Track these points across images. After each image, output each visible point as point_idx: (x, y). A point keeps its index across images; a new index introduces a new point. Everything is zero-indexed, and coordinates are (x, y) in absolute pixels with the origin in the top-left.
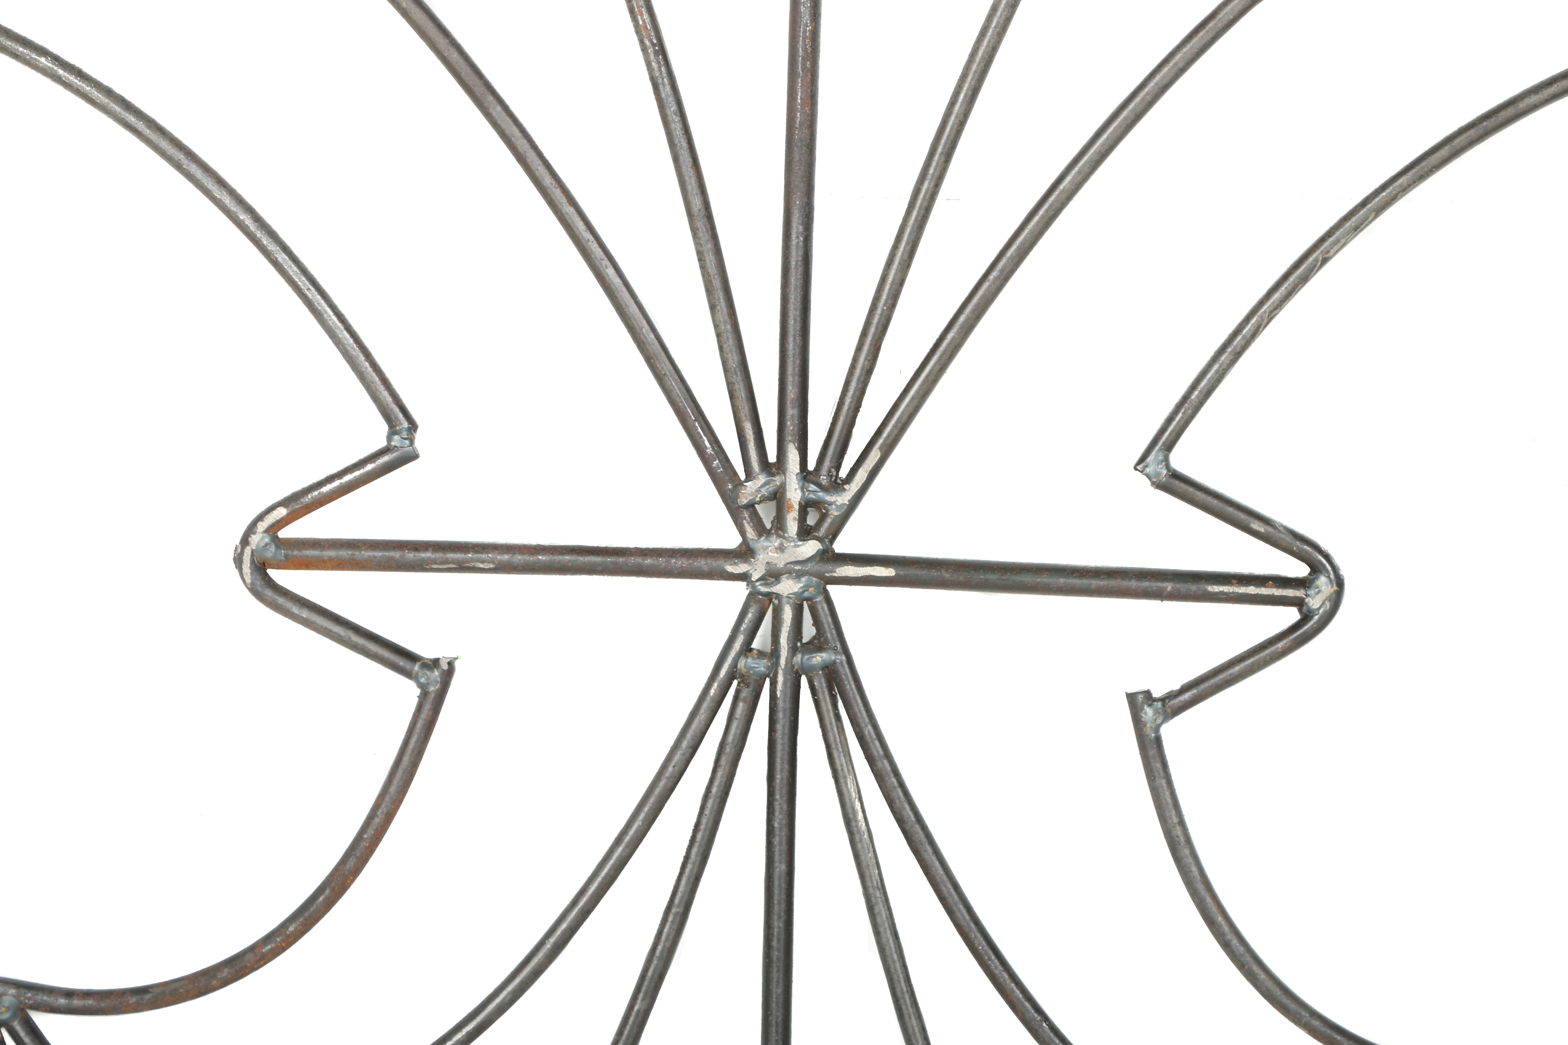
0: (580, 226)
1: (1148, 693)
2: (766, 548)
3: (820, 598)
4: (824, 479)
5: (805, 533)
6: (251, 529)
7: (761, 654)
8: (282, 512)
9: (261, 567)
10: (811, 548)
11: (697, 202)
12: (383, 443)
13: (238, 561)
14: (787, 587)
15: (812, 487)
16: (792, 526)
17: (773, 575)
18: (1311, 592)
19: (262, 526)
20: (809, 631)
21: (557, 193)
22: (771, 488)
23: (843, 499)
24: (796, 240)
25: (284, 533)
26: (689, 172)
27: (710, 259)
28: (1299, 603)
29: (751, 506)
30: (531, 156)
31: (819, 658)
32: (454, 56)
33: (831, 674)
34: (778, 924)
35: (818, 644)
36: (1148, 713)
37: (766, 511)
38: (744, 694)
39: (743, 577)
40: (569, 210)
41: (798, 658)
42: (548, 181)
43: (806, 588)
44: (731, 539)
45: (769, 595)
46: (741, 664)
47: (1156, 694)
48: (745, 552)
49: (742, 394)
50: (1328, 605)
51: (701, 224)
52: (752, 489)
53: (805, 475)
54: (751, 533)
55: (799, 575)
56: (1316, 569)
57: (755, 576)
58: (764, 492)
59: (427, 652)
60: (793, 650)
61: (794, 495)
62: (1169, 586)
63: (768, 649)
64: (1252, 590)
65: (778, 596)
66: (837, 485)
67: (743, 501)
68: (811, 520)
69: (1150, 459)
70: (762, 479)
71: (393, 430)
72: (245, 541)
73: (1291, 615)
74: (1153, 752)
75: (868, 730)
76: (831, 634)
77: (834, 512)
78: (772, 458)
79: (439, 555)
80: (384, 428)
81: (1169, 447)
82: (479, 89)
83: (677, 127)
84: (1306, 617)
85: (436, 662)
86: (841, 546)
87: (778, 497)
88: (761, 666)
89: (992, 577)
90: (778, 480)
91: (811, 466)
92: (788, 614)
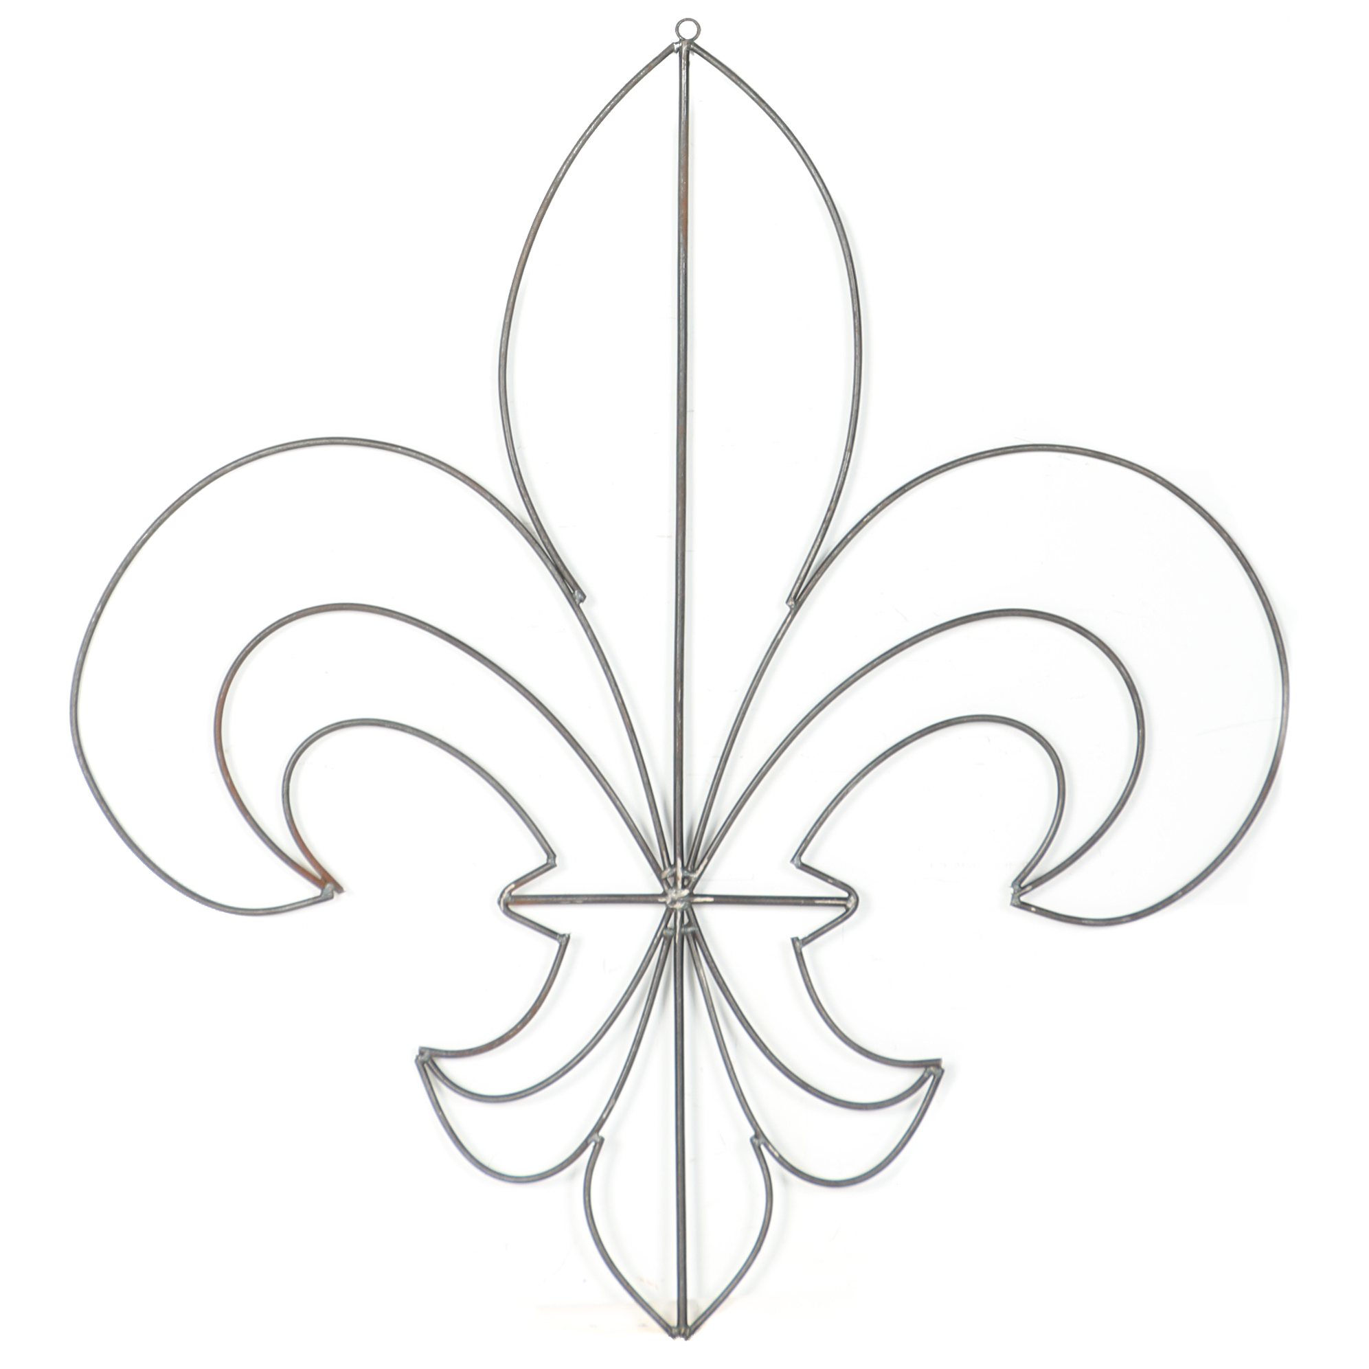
0: (608, 788)
1: (797, 939)
2: (671, 893)
3: (689, 910)
4: (689, 869)
5: (684, 887)
6: (503, 892)
7: (671, 929)
8: (513, 886)
9: (506, 905)
10: (686, 892)
11: (645, 779)
12: (545, 862)
13: (499, 902)
14: (679, 906)
15: (686, 872)
16: (680, 885)
17: (674, 902)
18: (849, 902)
19: (507, 891)
20: (686, 920)
21: (600, 778)
22: (672, 873)
23: (695, 876)
24: (678, 791)
25: (513, 893)
26: (643, 770)
27: (650, 797)
28: (845, 906)
29: (666, 879)
30: (592, 766)
31: (690, 929)
32: (567, 735)
33: (694, 935)
34: (679, 1020)
35: (689, 924)
36: (798, 944)
37: (671, 881)
38: (666, 942)
39: (665, 903)
40: (604, 783)
41: (683, 929)
42: (597, 773)
43: (685, 905)
44: (660, 890)
45: (673, 909)
46: (664, 932)
47: (800, 938)
48: (664, 894)
49: (662, 842)
50: (854, 906)
51: (647, 786)
52: (667, 872)
53: (683, 868)
54: (666, 888)
55: (682, 902)
56: (850, 895)
57: (668, 902)
58: (670, 874)
59: (561, 931)
60: (681, 927)
61: (680, 875)
62: (803, 902)
63: (673, 926)
64: (829, 902)
65: (676, 909)
66: (693, 871)
67: (663, 876)
68: (686, 883)
69: (795, 859)
70: (669, 870)
71: (548, 858)
72: (501, 896)
73: (842, 910)
74: (800, 957)
75: (706, 953)
76: (693, 921)
77: (693, 880)
78: (672, 862)
79: (564, 899)
80: (546, 857)
81: (801, 855)
82: (575, 745)
83: (638, 755)
84: (847, 910)
85: (564, 935)
86: (695, 892)
87: (675, 875)
88: (671, 933)
89: (746, 900)
90: (674, 870)
91: (685, 864)
92: (679, 915)
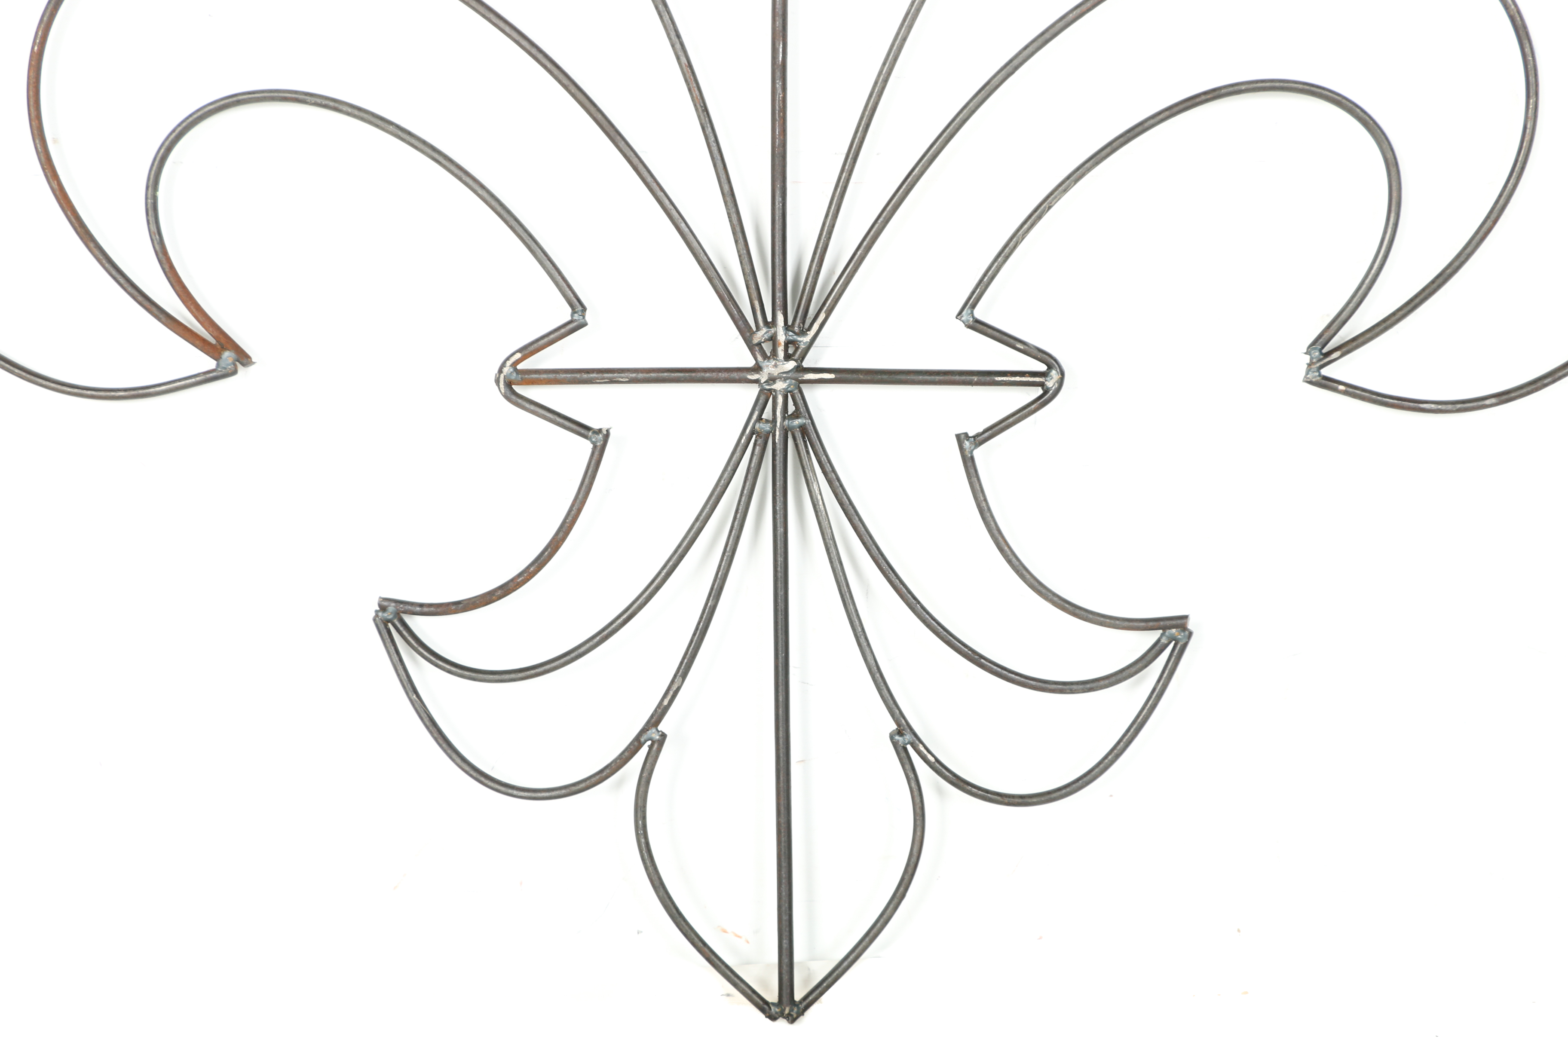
0: (667, 202)
1: (966, 434)
2: (767, 366)
3: (796, 391)
4: (796, 329)
5: (788, 357)
6: (503, 365)
7: (767, 421)
8: (518, 356)
9: (509, 384)
10: (791, 365)
11: (726, 188)
12: (569, 318)
13: (497, 381)
14: (780, 386)
15: (791, 333)
16: (781, 354)
17: (772, 380)
18: (1048, 379)
19: (509, 363)
20: (791, 408)
21: (654, 186)
22: (769, 334)
23: (807, 339)
24: (778, 205)
25: (520, 367)
26: (722, 172)
27: (734, 216)
28: (1042, 385)
29: (759, 344)
30: (640, 167)
31: (797, 422)
32: (599, 117)
33: (803, 430)
34: (780, 559)
35: (796, 415)
36: (967, 444)
37: (767, 347)
38: (759, 442)
39: (757, 381)
40: (660, 194)
41: (786, 422)
42: (649, 179)
43: (789, 386)
44: (750, 362)
45: (770, 390)
46: (757, 426)
47: (970, 435)
48: (757, 369)
49: (753, 286)
50: (1057, 385)
51: (729, 199)
52: (761, 335)
53: (787, 327)
54: (760, 358)
55: (785, 379)
56: (1050, 367)
57: (762, 381)
58: (766, 336)
59: (595, 426)
60: (784, 418)
61: (782, 338)
62: (975, 379)
63: (771, 419)
64: (1018, 379)
65: (775, 391)
66: (803, 333)
67: (756, 341)
68: (791, 351)
69: (964, 313)
70: (764, 330)
71: (574, 312)
72: (500, 371)
73: (1038, 391)
74: (970, 464)
75: (824, 458)
76: (802, 409)
77: (802, 346)
78: (769, 319)
79: (600, 375)
80: (570, 310)
81: (974, 306)
82: (613, 133)
83: (715, 149)
84: (1046, 392)
85: (600, 431)
86: (806, 364)
87: (773, 339)
88: (767, 427)
89: (885, 377)
90: (773, 330)
91: (790, 323)
92: (780, 400)
